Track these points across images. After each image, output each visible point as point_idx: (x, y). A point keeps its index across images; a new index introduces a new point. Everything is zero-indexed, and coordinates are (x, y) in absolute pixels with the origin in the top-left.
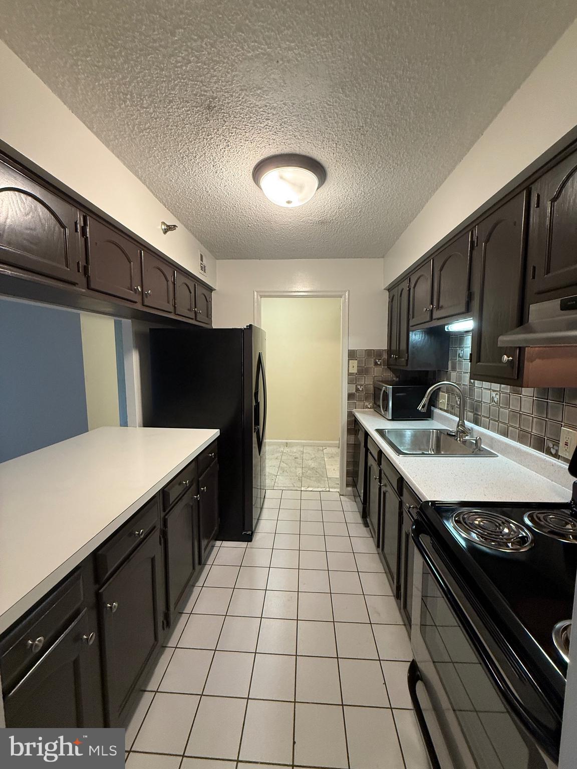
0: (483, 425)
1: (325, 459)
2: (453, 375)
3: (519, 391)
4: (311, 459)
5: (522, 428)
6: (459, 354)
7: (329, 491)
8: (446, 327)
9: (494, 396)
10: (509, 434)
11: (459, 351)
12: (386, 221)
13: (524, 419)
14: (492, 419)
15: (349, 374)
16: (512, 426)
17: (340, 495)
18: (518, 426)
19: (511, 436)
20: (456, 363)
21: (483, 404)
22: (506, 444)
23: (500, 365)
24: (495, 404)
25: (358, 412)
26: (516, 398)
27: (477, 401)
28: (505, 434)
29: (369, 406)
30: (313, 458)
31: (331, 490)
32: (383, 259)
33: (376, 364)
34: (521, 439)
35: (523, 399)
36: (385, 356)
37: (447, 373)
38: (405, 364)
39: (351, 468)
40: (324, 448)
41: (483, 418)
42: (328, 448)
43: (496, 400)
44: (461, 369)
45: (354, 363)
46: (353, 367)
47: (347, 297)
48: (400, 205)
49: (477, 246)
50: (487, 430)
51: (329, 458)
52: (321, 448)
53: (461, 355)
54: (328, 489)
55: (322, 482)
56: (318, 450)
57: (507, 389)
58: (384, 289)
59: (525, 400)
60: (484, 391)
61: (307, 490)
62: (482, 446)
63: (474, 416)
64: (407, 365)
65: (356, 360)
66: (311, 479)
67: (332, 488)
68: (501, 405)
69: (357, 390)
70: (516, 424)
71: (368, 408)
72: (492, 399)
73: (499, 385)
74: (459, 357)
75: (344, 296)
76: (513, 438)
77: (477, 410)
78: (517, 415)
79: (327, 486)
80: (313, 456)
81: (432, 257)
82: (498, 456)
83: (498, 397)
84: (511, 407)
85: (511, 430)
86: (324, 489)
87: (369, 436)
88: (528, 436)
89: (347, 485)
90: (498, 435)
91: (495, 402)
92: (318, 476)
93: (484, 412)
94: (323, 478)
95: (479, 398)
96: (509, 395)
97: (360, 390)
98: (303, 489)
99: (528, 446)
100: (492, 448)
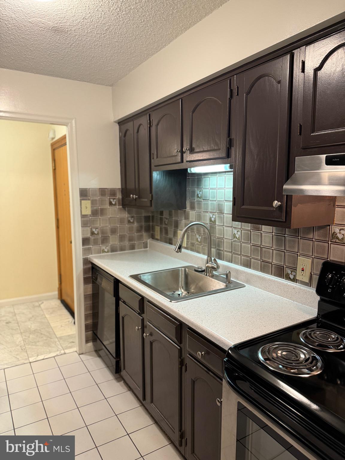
0: (226, 259)
1: (47, 316)
2: (192, 214)
3: (259, 227)
4: (29, 320)
5: (263, 259)
6: (198, 195)
7: (65, 353)
8: (189, 169)
9: (236, 232)
10: (252, 266)
11: (197, 192)
12: (130, 48)
13: (265, 252)
14: (234, 253)
15: (83, 216)
16: (254, 259)
17: (80, 354)
18: (260, 258)
19: (253, 267)
20: (194, 203)
21: (225, 241)
22: (251, 274)
23: (272, 209)
24: (236, 240)
25: (96, 257)
26: (257, 234)
27: (218, 238)
28: (248, 265)
29: (106, 250)
30: (31, 318)
31: (67, 351)
32: (111, 87)
33: (111, 204)
34: (263, 269)
35: (263, 234)
36: (119, 196)
37: (185, 213)
38: (149, 204)
39: (90, 321)
40: (40, 303)
41: (225, 253)
42: (45, 302)
43: (237, 236)
44: (200, 208)
45: (87, 204)
46: (86, 207)
47: (74, 125)
48: (150, 34)
49: (238, 95)
50: (230, 264)
51: (51, 313)
52: (37, 304)
53: (200, 195)
54: (63, 352)
55: (53, 345)
56: (34, 307)
57: (248, 226)
58: (115, 122)
59: (265, 236)
60: (225, 228)
61: (38, 359)
62: (231, 279)
63: (216, 252)
64: (151, 206)
65: (89, 200)
66: (38, 343)
67: (66, 349)
68: (243, 241)
69: (93, 233)
70: (258, 256)
71: (105, 252)
72: (234, 236)
73: (240, 223)
74: (198, 197)
75: (70, 124)
76: (255, 269)
77: (219, 246)
78: (258, 248)
79: (60, 347)
80: (30, 316)
81: (182, 96)
82: (245, 286)
83: (239, 233)
84: (252, 242)
85: (253, 261)
86: (58, 353)
87: (120, 284)
88: (269, 266)
89: (87, 341)
90: (241, 267)
91: (236, 238)
92: (45, 338)
93: (226, 247)
94: (52, 340)
95: (221, 235)
96: (250, 232)
97: (95, 234)
98: (31, 360)
99: (270, 275)
100: (238, 279)
